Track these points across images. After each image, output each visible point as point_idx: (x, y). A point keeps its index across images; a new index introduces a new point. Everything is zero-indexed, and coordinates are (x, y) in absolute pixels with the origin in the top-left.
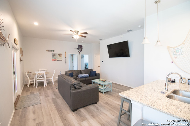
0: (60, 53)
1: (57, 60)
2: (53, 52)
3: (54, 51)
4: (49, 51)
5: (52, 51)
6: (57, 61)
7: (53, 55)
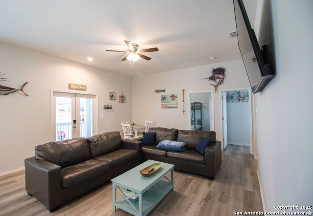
0: (173, 94)
1: (169, 106)
2: (163, 93)
3: (164, 91)
4: (158, 91)
5: (161, 91)
6: (169, 108)
7: (164, 98)
